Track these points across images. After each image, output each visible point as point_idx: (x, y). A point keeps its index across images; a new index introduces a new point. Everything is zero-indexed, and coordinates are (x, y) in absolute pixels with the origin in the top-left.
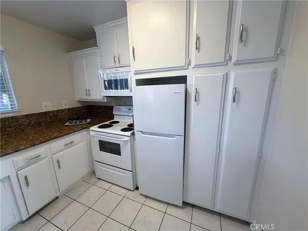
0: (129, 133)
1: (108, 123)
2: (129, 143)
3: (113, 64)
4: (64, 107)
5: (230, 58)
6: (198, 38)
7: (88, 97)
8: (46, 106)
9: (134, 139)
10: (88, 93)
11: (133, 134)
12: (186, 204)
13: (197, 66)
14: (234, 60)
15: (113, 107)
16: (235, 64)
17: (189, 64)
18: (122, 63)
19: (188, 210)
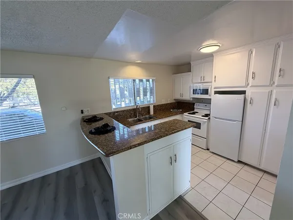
0: (207, 118)
1: (192, 112)
2: (206, 123)
3: (200, 81)
5: (274, 83)
6: (254, 73)
7: (181, 97)
9: (209, 121)
10: (182, 95)
11: (209, 118)
13: (252, 86)
14: (276, 84)
15: (195, 103)
16: (277, 86)
17: (248, 85)
18: (205, 81)
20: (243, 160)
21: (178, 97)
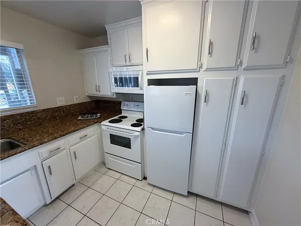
0: (139, 129)
1: (116, 117)
2: (139, 139)
3: (123, 63)
4: (75, 102)
5: (241, 63)
6: (211, 44)
7: (98, 93)
8: (61, 101)
9: (144, 134)
10: (98, 89)
11: (143, 129)
12: (190, 194)
13: (208, 70)
14: (245, 65)
15: (121, 102)
16: (245, 69)
17: (201, 67)
18: (133, 62)
19: (193, 199)
20: (195, 190)
21: (93, 92)
